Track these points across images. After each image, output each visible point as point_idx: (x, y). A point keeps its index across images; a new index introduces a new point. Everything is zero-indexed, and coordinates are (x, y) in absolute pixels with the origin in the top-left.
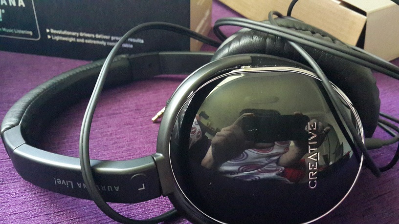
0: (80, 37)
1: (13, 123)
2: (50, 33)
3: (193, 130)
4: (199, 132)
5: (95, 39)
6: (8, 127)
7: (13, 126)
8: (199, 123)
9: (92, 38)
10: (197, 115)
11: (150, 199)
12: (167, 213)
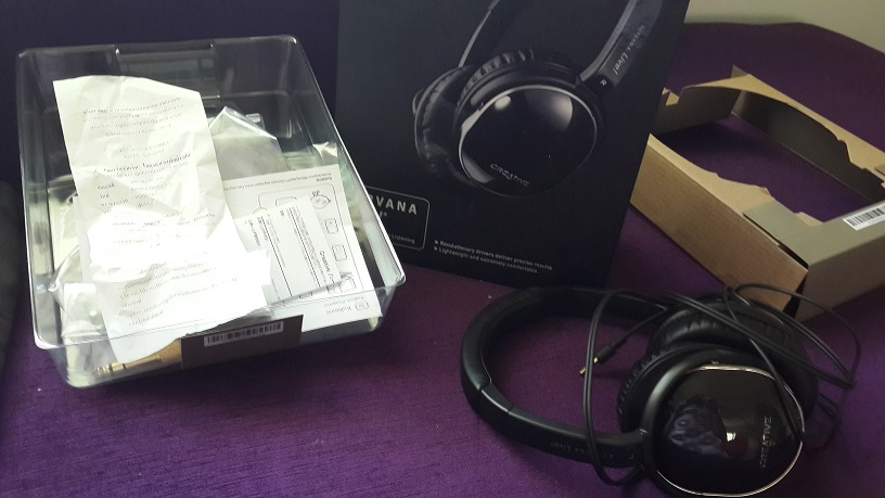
0: (476, 254)
2: (438, 246)
5: (494, 259)
7: (487, 385)
9: (490, 258)
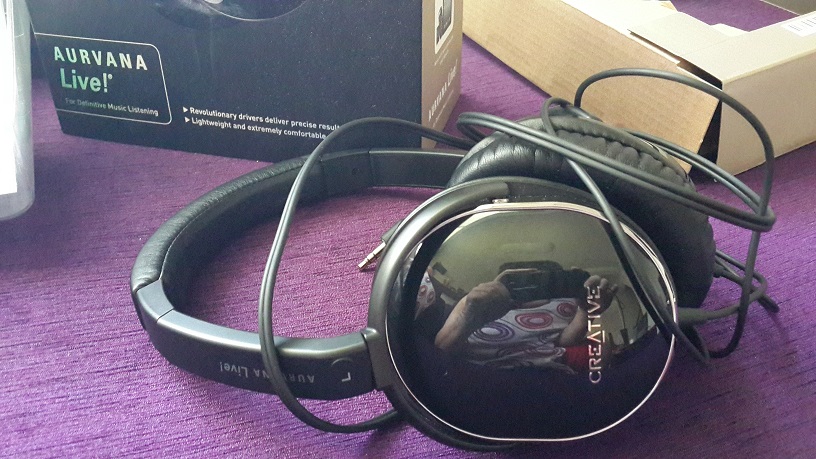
0: (239, 122)
1: (149, 276)
2: (188, 114)
3: (423, 290)
4: (431, 293)
5: (264, 124)
6: (143, 282)
7: (150, 282)
8: (432, 279)
9: (258, 124)
10: (429, 267)
11: (357, 395)
12: (382, 416)
